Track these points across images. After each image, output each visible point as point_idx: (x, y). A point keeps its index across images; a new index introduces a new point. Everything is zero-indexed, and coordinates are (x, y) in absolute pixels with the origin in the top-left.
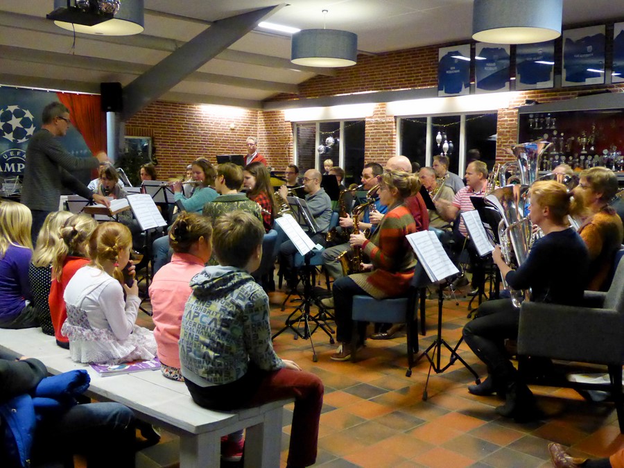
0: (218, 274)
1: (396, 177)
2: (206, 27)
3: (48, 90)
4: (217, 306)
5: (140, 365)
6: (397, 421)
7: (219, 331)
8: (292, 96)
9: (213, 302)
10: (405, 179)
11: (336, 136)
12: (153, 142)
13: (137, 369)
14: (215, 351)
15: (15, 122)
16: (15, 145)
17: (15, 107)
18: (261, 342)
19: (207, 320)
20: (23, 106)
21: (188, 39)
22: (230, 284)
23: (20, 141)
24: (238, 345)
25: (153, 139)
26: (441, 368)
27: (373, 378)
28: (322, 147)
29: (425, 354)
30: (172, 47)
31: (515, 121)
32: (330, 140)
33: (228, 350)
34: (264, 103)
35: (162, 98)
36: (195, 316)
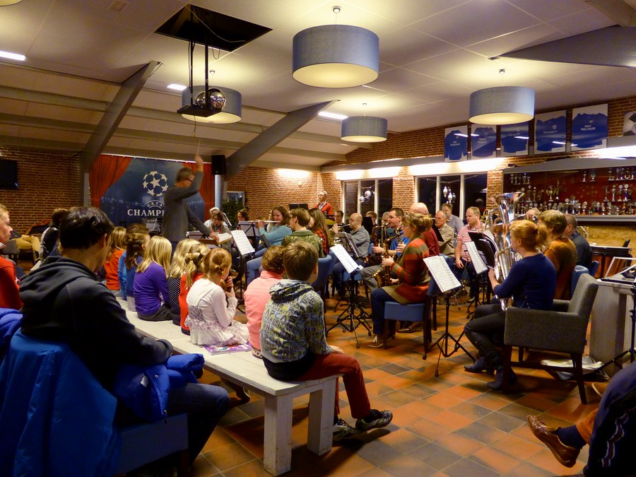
0: (288, 285)
1: (414, 218)
2: (283, 116)
3: (177, 161)
4: (287, 307)
5: (237, 348)
6: (416, 391)
7: (288, 325)
8: (342, 162)
9: (284, 304)
10: (421, 219)
11: (372, 190)
12: (246, 195)
13: (235, 350)
14: (284, 338)
15: (155, 183)
16: (155, 198)
17: (156, 172)
18: (317, 334)
19: (279, 316)
20: (161, 172)
21: (270, 125)
22: (296, 292)
23: (158, 195)
24: (301, 335)
25: (246, 193)
26: (448, 353)
27: (399, 360)
28: (362, 198)
29: (437, 343)
30: (260, 130)
31: (500, 179)
32: (368, 193)
33: (294, 338)
34: (322, 167)
35: (251, 165)
36: (271, 314)
